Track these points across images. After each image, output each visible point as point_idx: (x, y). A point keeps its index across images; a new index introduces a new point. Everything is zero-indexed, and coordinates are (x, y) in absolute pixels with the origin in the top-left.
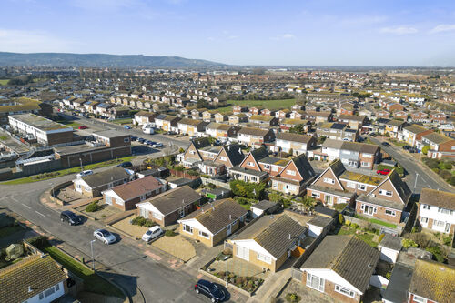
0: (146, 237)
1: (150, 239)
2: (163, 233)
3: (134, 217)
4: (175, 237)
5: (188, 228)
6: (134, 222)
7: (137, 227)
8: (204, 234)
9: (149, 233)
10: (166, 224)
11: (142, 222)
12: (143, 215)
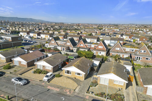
0: (46, 79)
3: (33, 70)
5: (68, 72)
6: (35, 72)
7: (37, 75)
8: (79, 74)
9: (47, 76)
10: (54, 72)
11: (39, 72)
12: (39, 68)
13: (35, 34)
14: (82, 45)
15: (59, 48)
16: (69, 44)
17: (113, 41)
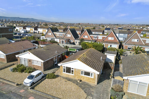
0: (28, 81)
1: (33, 84)
2: (44, 77)
3: (15, 66)
4: (56, 79)
5: (68, 70)
6: (14, 70)
7: (18, 74)
8: (87, 74)
9: (31, 77)
10: (46, 69)
11: (22, 69)
12: (23, 63)
13: (32, 29)
14: (86, 37)
15: (57, 40)
16: (70, 35)
17: (122, 35)
